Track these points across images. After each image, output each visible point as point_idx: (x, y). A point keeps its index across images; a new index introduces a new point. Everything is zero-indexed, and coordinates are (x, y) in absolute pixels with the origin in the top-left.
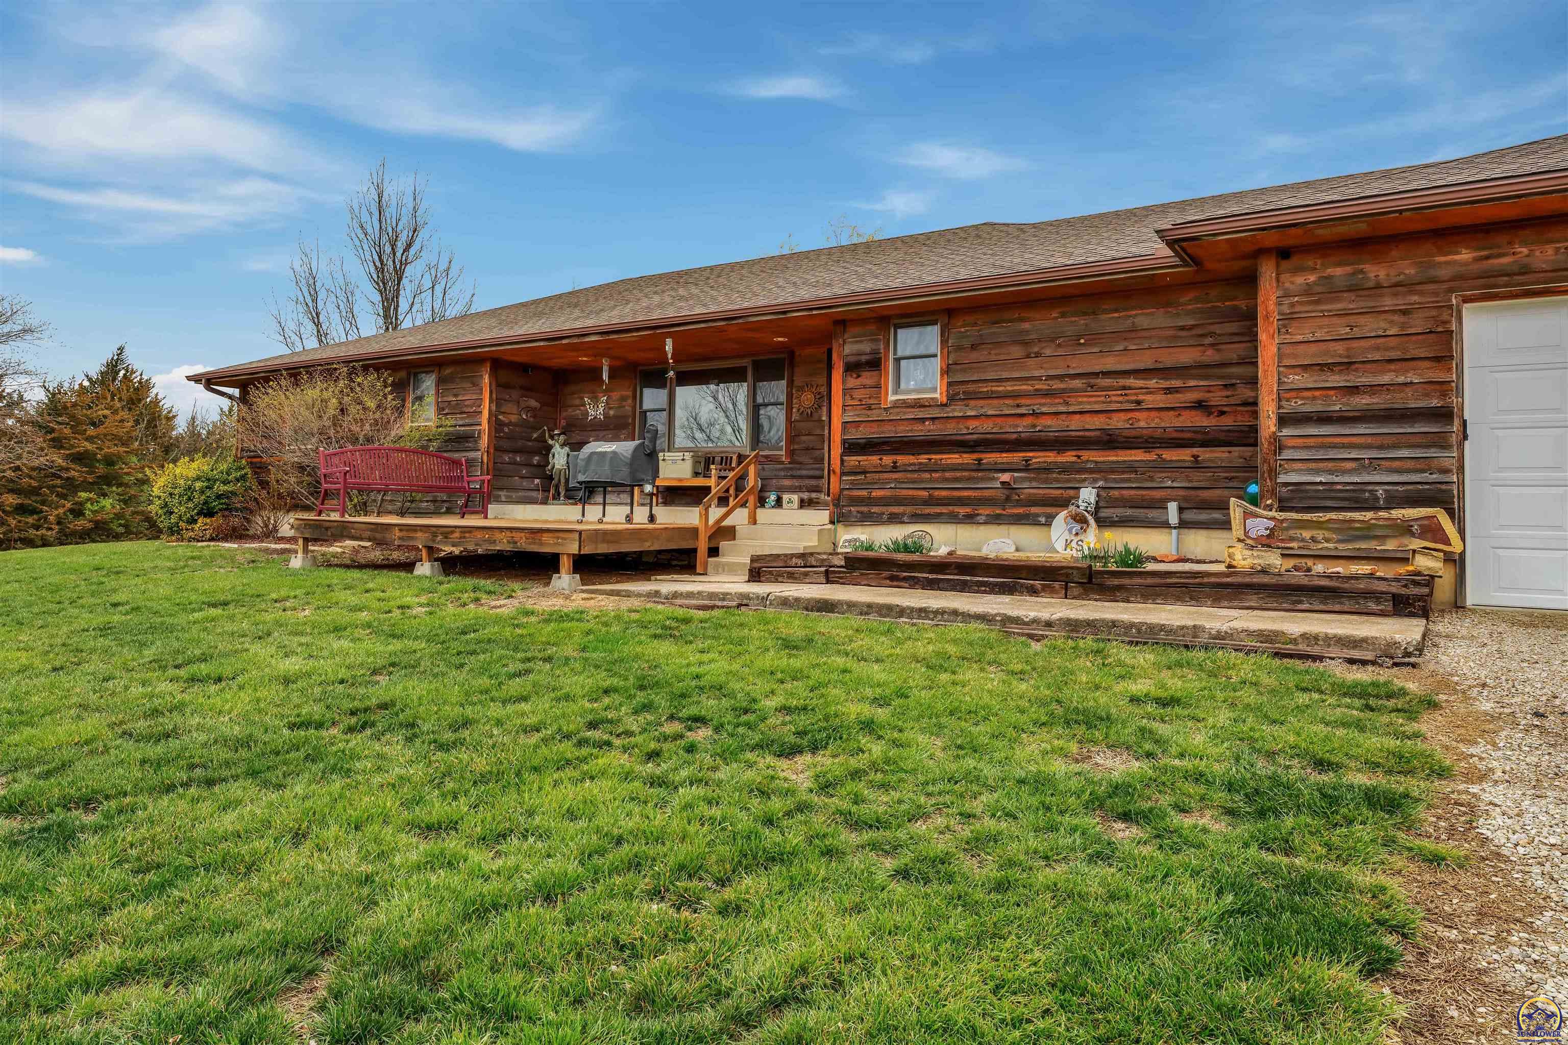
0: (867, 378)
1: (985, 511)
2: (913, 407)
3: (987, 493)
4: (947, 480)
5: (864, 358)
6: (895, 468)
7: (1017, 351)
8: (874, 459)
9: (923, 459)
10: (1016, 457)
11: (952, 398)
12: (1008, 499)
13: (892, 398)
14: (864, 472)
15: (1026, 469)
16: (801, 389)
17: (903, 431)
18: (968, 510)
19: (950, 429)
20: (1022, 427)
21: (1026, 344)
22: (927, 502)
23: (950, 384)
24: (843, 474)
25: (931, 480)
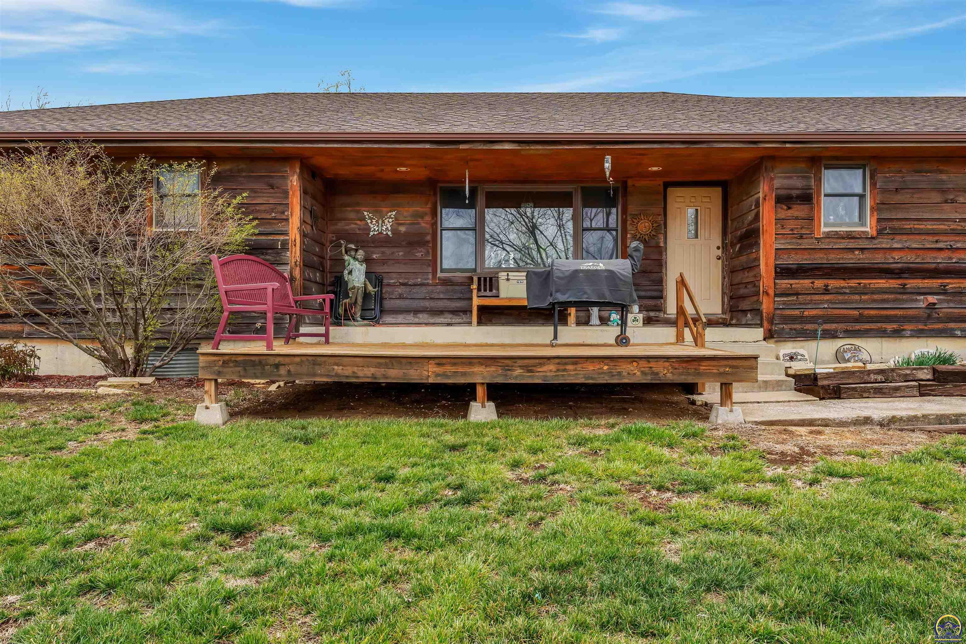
0: (798, 211)
1: (909, 327)
2: (843, 238)
3: (910, 312)
4: (874, 301)
5: (794, 193)
6: (826, 291)
7: (936, 197)
8: (806, 282)
9: (853, 283)
10: (934, 283)
11: (880, 232)
12: (929, 316)
13: (824, 229)
14: (797, 294)
15: (945, 293)
16: (634, 216)
17: (834, 258)
18: (895, 326)
19: (879, 258)
20: (941, 259)
21: (943, 191)
22: (857, 320)
23: (879, 220)
24: (776, 295)
25: (861, 301)
